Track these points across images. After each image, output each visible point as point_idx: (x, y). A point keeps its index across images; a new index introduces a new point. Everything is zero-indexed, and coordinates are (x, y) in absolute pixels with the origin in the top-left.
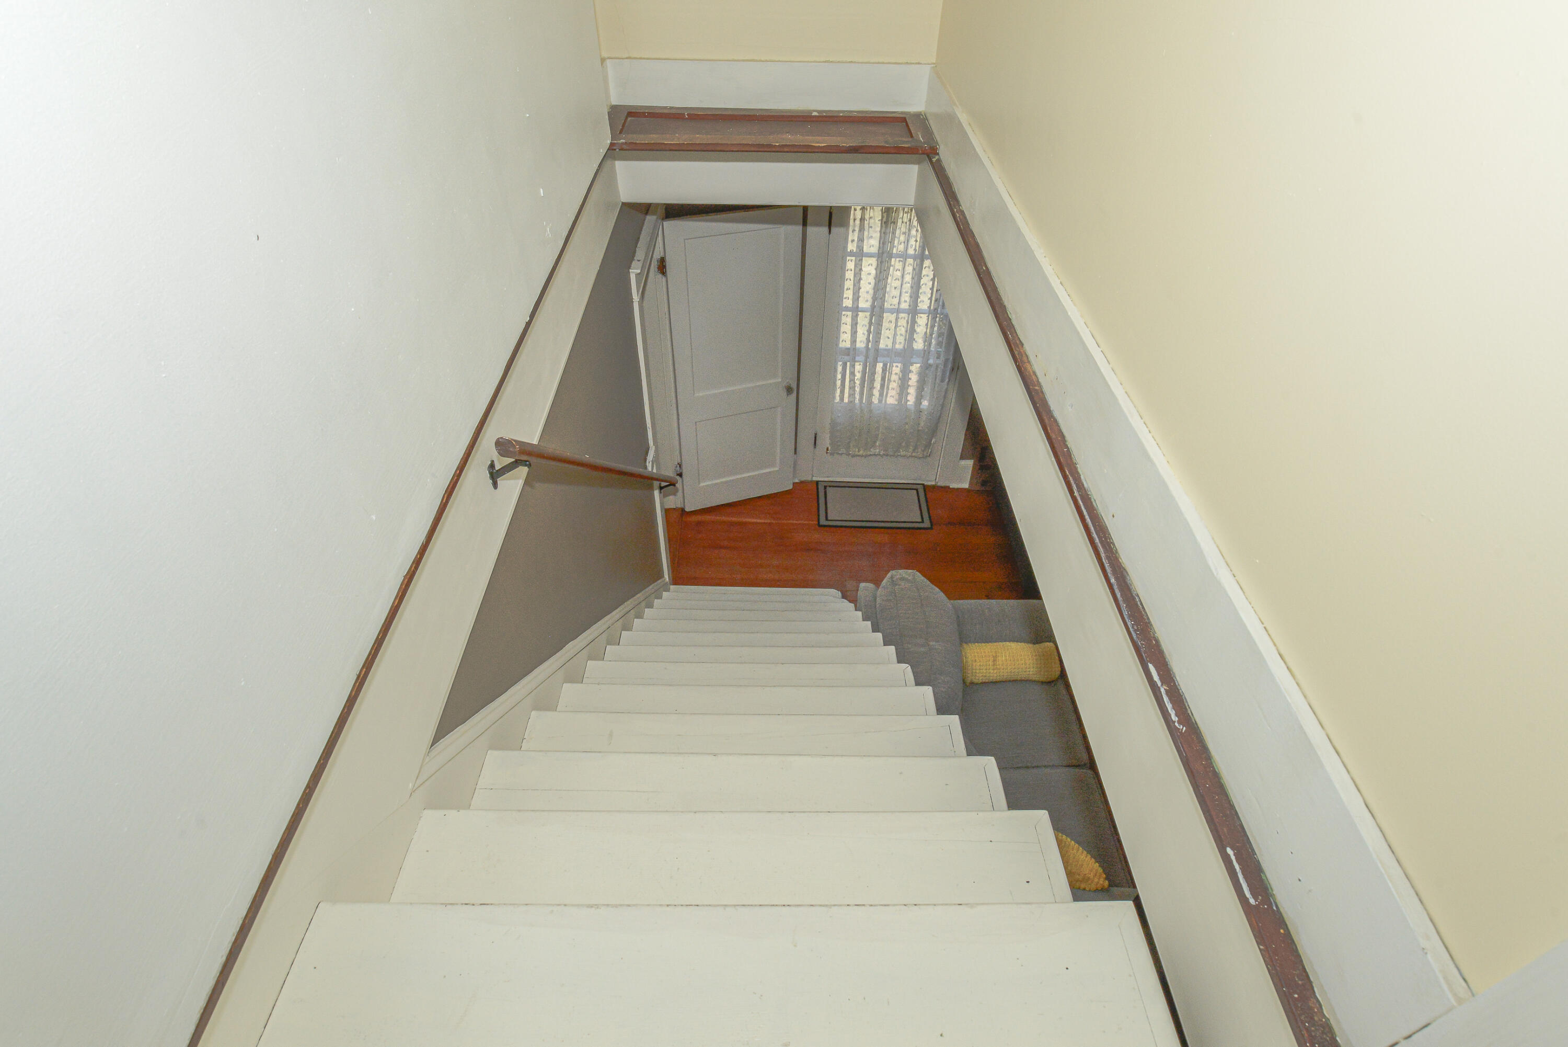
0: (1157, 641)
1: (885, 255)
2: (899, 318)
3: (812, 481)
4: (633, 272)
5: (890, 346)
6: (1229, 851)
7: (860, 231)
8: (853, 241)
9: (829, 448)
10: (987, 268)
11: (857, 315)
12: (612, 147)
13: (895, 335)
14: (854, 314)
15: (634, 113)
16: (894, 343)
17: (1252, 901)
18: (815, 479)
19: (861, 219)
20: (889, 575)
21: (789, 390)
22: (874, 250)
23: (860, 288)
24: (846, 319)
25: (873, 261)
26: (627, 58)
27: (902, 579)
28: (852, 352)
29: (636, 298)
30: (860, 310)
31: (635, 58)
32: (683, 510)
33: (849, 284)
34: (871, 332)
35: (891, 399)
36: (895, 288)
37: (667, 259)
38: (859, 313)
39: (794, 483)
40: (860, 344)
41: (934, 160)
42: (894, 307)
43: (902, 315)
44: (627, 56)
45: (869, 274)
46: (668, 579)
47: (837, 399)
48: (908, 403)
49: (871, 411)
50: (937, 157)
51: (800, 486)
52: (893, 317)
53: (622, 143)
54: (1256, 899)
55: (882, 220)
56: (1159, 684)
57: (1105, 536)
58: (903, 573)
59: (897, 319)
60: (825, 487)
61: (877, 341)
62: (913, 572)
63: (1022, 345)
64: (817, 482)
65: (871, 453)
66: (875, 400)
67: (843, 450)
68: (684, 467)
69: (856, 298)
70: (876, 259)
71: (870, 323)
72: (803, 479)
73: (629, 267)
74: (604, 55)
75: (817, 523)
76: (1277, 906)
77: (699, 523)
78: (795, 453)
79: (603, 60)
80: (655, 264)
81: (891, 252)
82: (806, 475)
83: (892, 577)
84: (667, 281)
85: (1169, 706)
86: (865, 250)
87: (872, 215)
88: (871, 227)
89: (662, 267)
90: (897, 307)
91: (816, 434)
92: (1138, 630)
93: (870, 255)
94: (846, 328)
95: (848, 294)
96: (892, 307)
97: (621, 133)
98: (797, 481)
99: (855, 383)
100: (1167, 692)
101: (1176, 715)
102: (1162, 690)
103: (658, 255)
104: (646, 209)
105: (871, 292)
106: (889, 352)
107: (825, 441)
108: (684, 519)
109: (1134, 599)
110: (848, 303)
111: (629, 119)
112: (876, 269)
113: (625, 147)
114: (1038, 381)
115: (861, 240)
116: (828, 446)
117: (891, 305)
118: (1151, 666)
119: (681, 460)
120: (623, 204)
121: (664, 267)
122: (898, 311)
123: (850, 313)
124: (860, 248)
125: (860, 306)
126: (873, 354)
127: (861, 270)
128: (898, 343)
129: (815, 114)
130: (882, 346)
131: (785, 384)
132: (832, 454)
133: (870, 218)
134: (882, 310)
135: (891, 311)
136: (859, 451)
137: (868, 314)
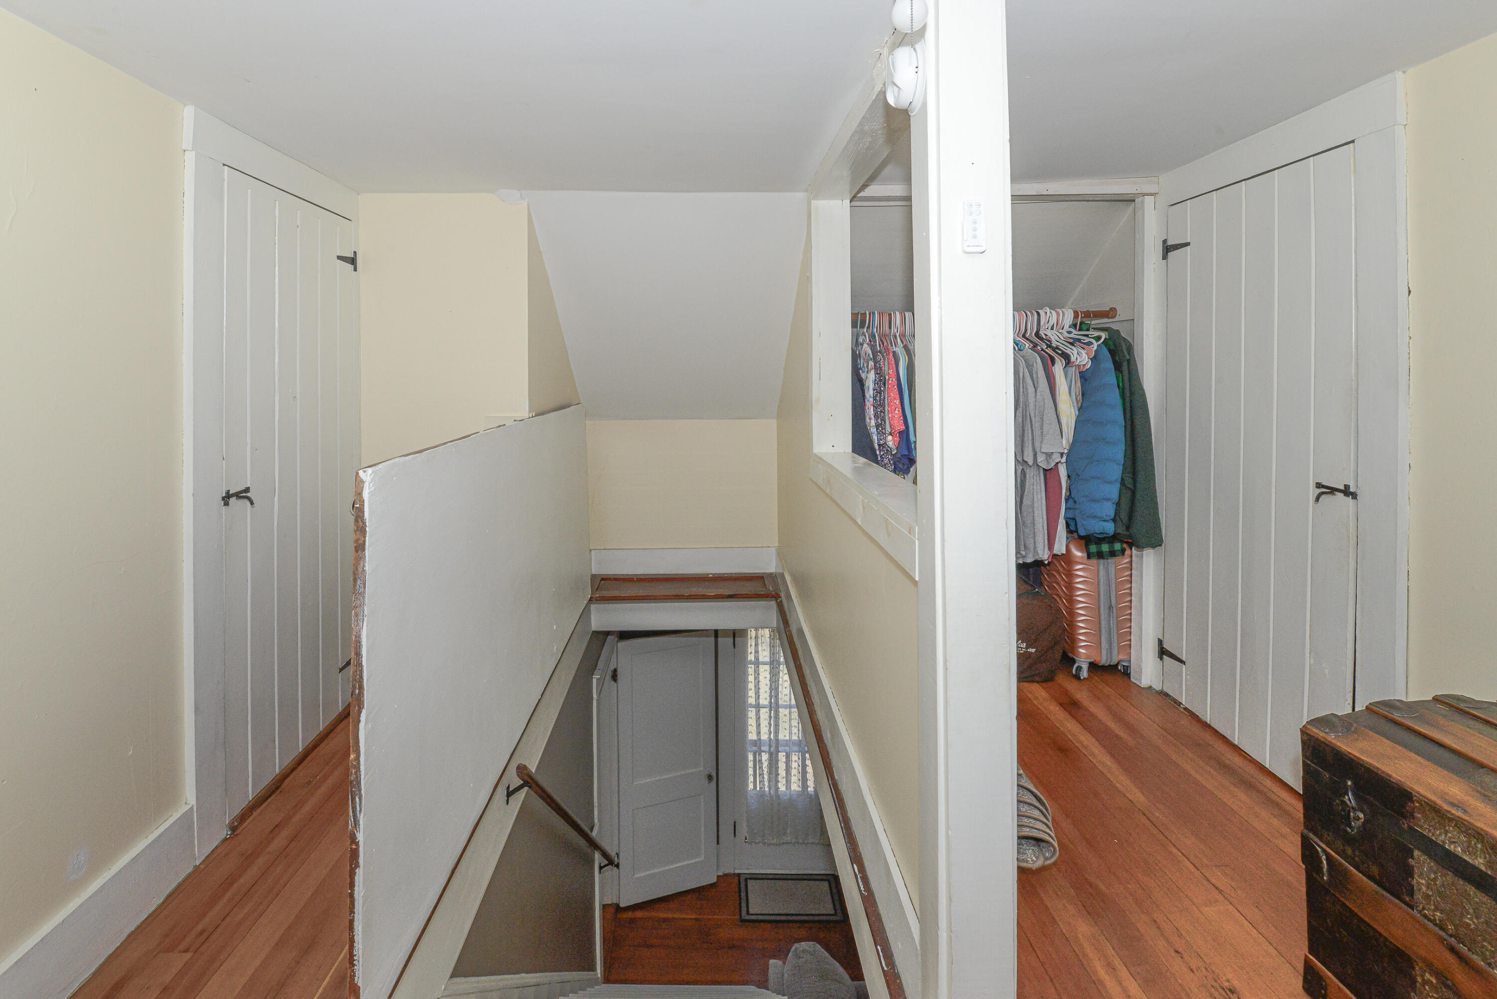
0: (860, 854)
1: (775, 663)
2: (791, 712)
3: (734, 874)
4: (595, 678)
5: (787, 738)
6: (879, 948)
7: (756, 645)
8: (751, 653)
9: (747, 837)
10: (800, 663)
11: (759, 711)
12: (591, 599)
13: (790, 726)
14: (757, 710)
15: (604, 579)
16: (790, 733)
17: (886, 968)
18: (737, 872)
19: (755, 637)
20: (793, 948)
21: (710, 777)
22: (767, 659)
23: (759, 689)
24: (752, 713)
25: (767, 667)
26: (604, 549)
27: (804, 951)
28: (758, 742)
29: (595, 696)
30: (761, 706)
31: (608, 549)
32: (617, 906)
33: (751, 686)
34: (771, 724)
35: (795, 787)
36: (786, 688)
37: (619, 671)
38: (761, 709)
39: (718, 876)
40: (764, 737)
41: (778, 601)
42: (787, 703)
43: (793, 710)
44: (604, 548)
45: (765, 678)
46: (599, 975)
47: (751, 786)
48: (809, 789)
49: (778, 796)
50: (780, 599)
51: (722, 878)
52: (787, 712)
53: (597, 597)
54: (887, 967)
55: (770, 637)
56: (857, 873)
57: (842, 803)
58: (804, 945)
59: (790, 713)
60: (746, 880)
61: (777, 733)
62: (813, 944)
63: (813, 705)
64: (739, 875)
65: (784, 841)
66: (782, 787)
67: (759, 839)
68: (621, 856)
69: (758, 697)
70: (769, 666)
71: (770, 717)
72: (726, 872)
73: (593, 674)
74: (591, 548)
75: (739, 917)
76: (897, 971)
77: (632, 921)
78: (718, 843)
79: (591, 550)
80: (609, 674)
81: (779, 660)
82: (728, 868)
83: (796, 949)
84: (617, 687)
85: (861, 883)
86: (761, 659)
87: (763, 634)
88: (763, 643)
89: (615, 676)
90: (788, 703)
91: (735, 822)
92: (851, 848)
93: (765, 663)
94: (752, 722)
95: (751, 693)
96: (785, 703)
97: (596, 591)
98: (720, 874)
99: (763, 770)
100: (861, 877)
101: (864, 887)
102: (858, 876)
103: (612, 667)
104: (608, 633)
105: (768, 691)
106: (787, 743)
107: (743, 830)
108: (618, 916)
109: (852, 833)
110: (752, 701)
111: (602, 582)
112: (770, 673)
113: (598, 599)
114: (819, 724)
115: (757, 652)
116: (746, 835)
117: (784, 701)
118: (855, 865)
119: (619, 851)
120: (593, 631)
121: (616, 676)
122: (790, 707)
123: (754, 709)
124: (757, 658)
125: (761, 703)
126: (775, 747)
127: (758, 674)
128: (793, 733)
129: (711, 576)
130: (781, 737)
131: (707, 773)
132: (750, 843)
133: (762, 636)
134: (778, 706)
135: (785, 707)
136: (773, 839)
137: (767, 710)
